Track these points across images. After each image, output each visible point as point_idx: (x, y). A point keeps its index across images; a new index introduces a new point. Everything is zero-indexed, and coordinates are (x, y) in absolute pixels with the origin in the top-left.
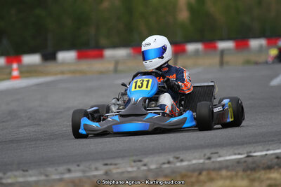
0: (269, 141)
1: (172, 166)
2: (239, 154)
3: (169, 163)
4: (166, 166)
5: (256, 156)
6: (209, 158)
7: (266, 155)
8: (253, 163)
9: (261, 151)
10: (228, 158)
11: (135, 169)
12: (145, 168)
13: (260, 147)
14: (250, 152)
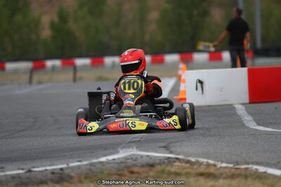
2: (22, 169)
5: (35, 171)
7: (46, 170)
8: (28, 178)
9: (45, 166)
10: (9, 173)
13: (49, 163)
14: (34, 167)
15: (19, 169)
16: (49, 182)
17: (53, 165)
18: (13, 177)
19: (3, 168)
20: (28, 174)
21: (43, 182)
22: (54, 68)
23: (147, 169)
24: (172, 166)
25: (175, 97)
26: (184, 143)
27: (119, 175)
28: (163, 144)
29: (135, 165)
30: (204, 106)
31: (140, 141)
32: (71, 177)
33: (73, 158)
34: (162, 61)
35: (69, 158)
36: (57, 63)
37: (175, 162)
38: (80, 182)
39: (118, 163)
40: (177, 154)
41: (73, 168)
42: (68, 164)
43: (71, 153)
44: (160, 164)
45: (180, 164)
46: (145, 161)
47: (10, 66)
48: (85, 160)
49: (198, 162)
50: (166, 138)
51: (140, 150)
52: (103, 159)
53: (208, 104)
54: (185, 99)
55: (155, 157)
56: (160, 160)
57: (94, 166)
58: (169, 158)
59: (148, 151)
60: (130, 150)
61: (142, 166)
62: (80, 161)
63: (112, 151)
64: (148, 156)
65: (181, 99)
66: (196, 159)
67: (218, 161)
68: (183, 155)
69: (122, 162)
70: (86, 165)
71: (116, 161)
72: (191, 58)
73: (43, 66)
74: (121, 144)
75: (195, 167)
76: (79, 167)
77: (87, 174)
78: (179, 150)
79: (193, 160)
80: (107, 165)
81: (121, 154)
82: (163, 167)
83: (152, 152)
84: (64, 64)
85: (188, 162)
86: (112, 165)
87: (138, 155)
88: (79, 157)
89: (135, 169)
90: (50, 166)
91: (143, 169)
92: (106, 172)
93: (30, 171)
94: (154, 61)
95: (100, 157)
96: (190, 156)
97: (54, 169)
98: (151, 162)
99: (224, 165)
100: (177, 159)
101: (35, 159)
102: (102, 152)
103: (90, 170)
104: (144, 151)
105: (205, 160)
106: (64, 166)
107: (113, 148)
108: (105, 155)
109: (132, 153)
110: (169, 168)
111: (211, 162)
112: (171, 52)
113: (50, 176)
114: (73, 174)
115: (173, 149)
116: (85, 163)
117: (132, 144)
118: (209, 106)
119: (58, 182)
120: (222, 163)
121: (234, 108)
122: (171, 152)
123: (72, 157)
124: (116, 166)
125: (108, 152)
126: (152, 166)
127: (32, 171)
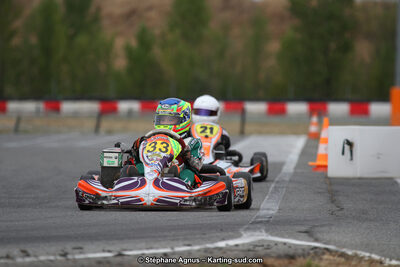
15: (104, 251)
17: (151, 248)
18: (99, 262)
19: (81, 248)
22: (130, 113)
23: (286, 261)
24: (321, 259)
25: (310, 163)
26: (333, 228)
28: (304, 228)
29: (268, 256)
30: (354, 179)
31: (268, 221)
33: (178, 240)
34: (283, 111)
35: (173, 240)
36: (135, 106)
37: (324, 254)
39: (243, 251)
40: (325, 243)
42: (172, 248)
43: (173, 233)
44: (304, 256)
45: (331, 258)
46: (282, 250)
47: (67, 107)
48: (196, 244)
49: (356, 255)
50: (305, 220)
51: (272, 235)
52: (222, 244)
53: (358, 175)
54: (326, 167)
55: (294, 245)
56: (303, 250)
58: (316, 248)
59: (283, 237)
60: (257, 233)
61: (279, 257)
62: (189, 245)
64: (285, 244)
65: (319, 167)
66: (354, 251)
67: (386, 257)
68: (335, 245)
69: (249, 250)
70: (199, 251)
71: (241, 248)
72: (325, 109)
73: (114, 110)
75: (354, 263)
76: (189, 252)
78: (326, 237)
79: (350, 253)
80: (229, 253)
81: (246, 239)
82: (308, 259)
83: (289, 237)
84: (144, 107)
85: (343, 255)
87: (271, 241)
88: (185, 239)
89: (269, 261)
90: (148, 249)
91: (281, 262)
93: (120, 255)
94: (272, 111)
96: (344, 247)
98: (291, 252)
99: (394, 262)
100: (327, 249)
102: (218, 234)
104: (277, 235)
105: (367, 254)
107: (233, 230)
108: (223, 239)
109: (260, 238)
110: (316, 262)
111: (375, 257)
112: (297, 99)
115: (319, 235)
116: (196, 248)
117: (258, 226)
118: (360, 179)
120: (391, 260)
121: (396, 183)
122: (316, 240)
123: (175, 239)
126: (292, 257)
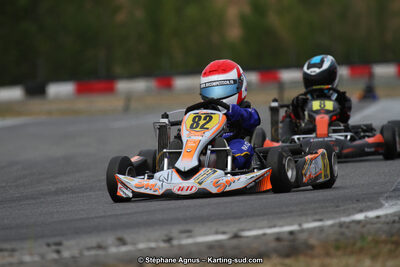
0: (285, 212)
1: (101, 252)
2: (224, 233)
3: (99, 247)
4: (93, 252)
5: (247, 237)
6: (169, 240)
7: (264, 235)
8: (236, 248)
9: (260, 228)
10: (201, 239)
11: (37, 258)
12: (55, 256)
13: (266, 222)
14: (243, 230)
16: (274, 256)
20: (235, 242)
21: (262, 255)
27: (393, 243)
32: (312, 247)
38: (328, 254)
41: (311, 231)
57: (348, 227)
63: (369, 203)
74: (382, 193)
77: (337, 240)
86: (379, 225)
92: (370, 238)
95: (353, 214)
97: (278, 233)
101: (241, 217)
103: (342, 234)
106: (294, 228)
113: (274, 244)
114: (313, 241)
119: (288, 255)
124: (386, 228)
125: (364, 204)
127: (241, 237)
